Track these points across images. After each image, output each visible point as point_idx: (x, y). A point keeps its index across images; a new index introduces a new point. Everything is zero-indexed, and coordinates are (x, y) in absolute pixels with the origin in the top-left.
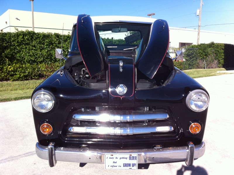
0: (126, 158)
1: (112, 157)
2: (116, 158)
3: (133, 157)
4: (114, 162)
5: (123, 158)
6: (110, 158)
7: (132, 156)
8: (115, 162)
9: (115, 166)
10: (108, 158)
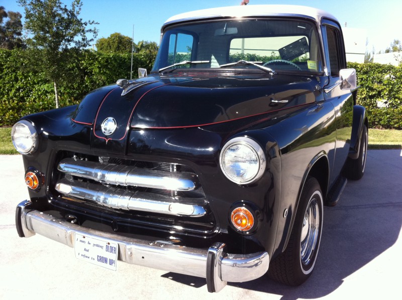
0: (102, 247)
1: (83, 239)
2: (89, 243)
3: (112, 248)
4: (85, 250)
5: (97, 246)
6: (81, 241)
7: (110, 245)
8: (87, 249)
9: (86, 257)
10: (79, 240)
